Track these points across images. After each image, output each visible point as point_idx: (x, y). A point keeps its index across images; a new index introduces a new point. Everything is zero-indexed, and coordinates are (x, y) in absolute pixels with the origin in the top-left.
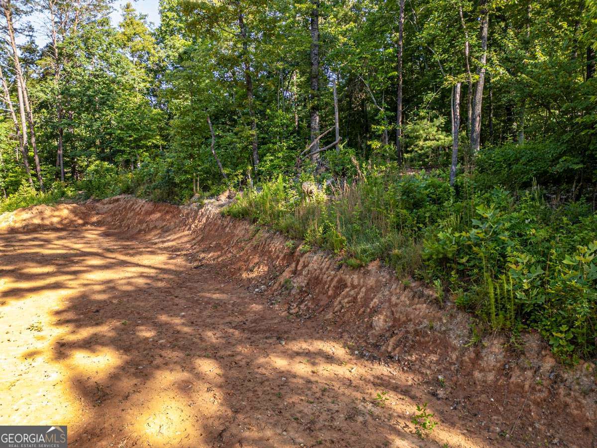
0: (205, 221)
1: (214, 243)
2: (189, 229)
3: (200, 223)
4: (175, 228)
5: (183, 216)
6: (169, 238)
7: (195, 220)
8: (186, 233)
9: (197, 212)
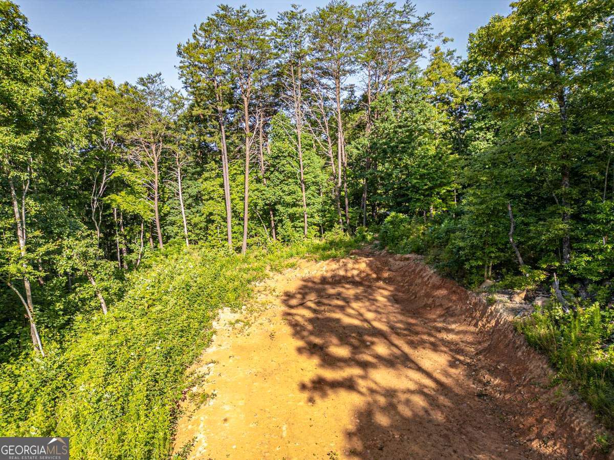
0: (494, 324)
1: (503, 365)
2: (476, 325)
3: (488, 325)
4: (461, 315)
5: (470, 304)
6: (453, 326)
7: (482, 317)
8: (472, 329)
9: (486, 307)
